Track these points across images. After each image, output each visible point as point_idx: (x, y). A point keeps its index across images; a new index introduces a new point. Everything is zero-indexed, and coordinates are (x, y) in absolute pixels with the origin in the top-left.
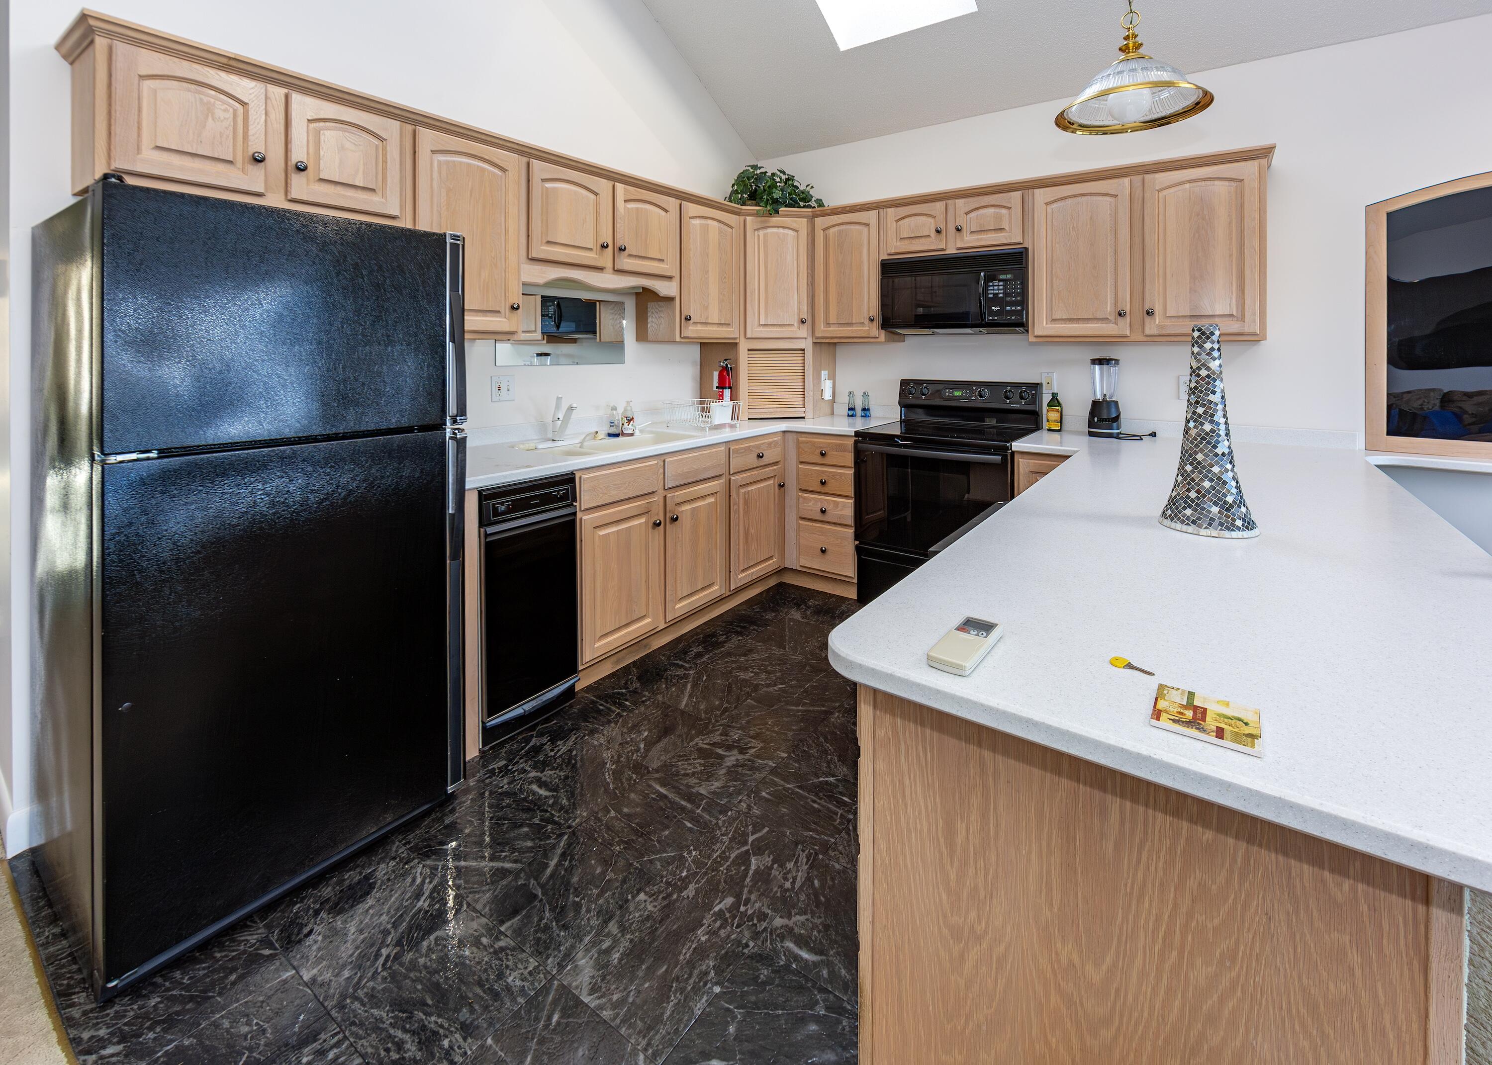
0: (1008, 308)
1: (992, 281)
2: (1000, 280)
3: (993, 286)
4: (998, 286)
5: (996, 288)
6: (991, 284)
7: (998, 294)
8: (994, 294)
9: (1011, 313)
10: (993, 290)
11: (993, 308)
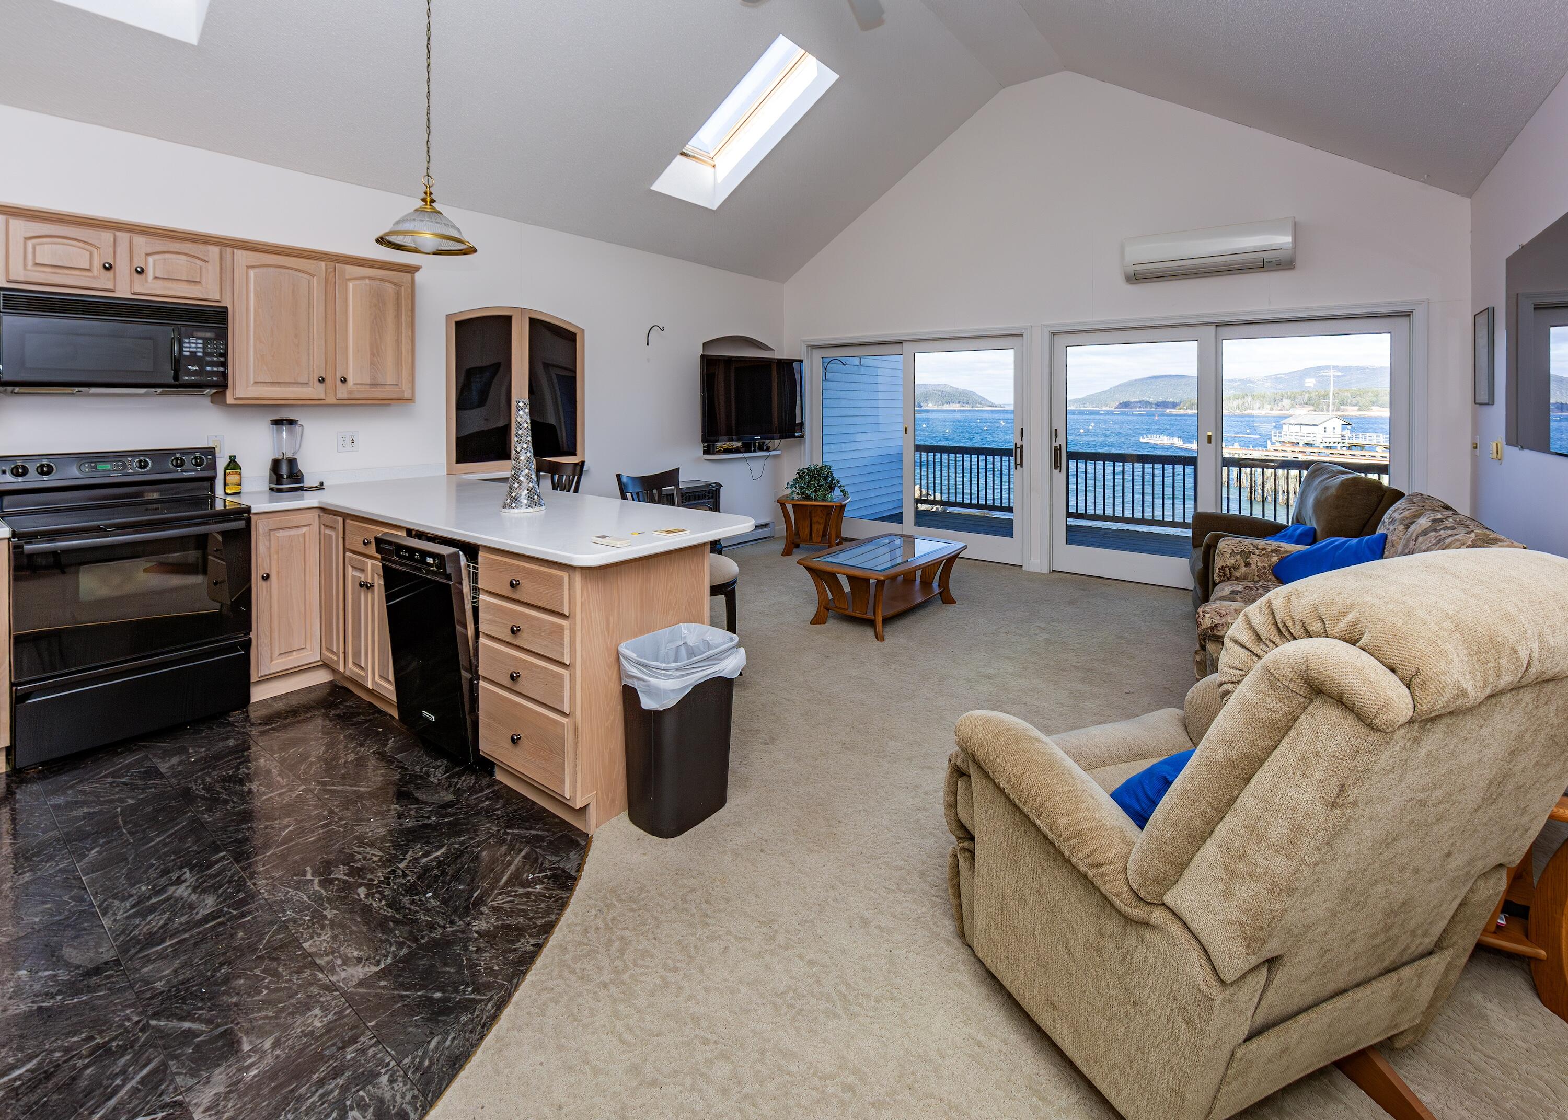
0: (209, 368)
1: (188, 338)
2: (198, 338)
3: (190, 343)
4: (196, 343)
5: (194, 345)
6: (187, 341)
7: (195, 352)
8: (190, 352)
9: (212, 373)
10: (190, 347)
11: (190, 367)
